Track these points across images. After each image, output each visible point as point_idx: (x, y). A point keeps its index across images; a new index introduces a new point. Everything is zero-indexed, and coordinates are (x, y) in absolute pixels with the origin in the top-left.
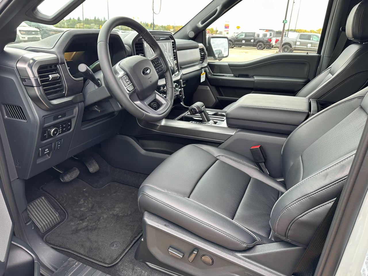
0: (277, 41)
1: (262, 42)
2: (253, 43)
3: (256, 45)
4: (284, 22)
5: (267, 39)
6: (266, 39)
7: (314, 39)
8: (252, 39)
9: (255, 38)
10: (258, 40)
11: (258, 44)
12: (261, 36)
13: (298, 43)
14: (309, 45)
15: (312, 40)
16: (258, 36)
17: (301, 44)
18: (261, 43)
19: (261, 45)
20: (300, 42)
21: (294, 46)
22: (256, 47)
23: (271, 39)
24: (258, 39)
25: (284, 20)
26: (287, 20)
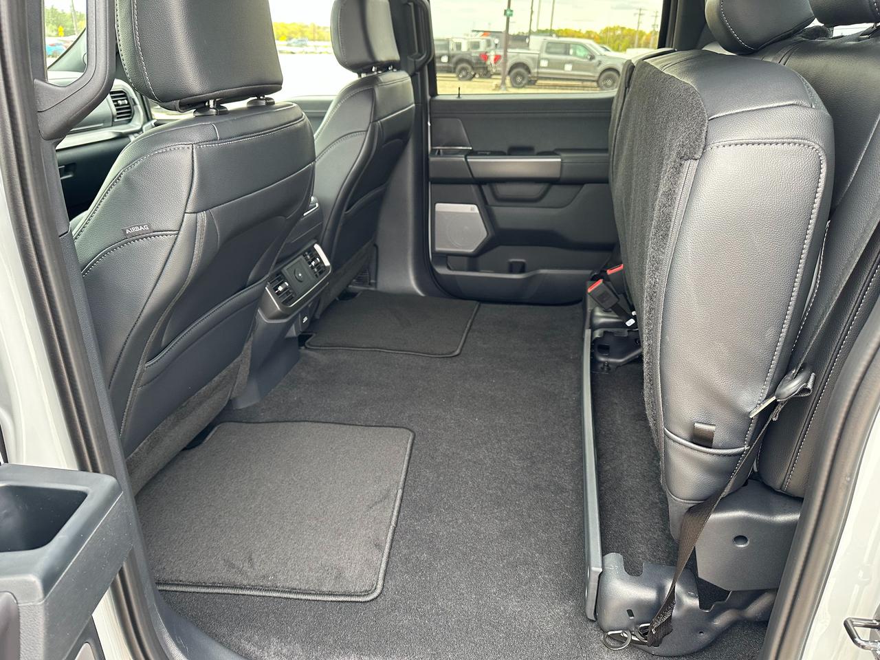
0: (497, 58)
1: (468, 62)
2: (446, 65)
3: (455, 68)
4: (508, 13)
5: (478, 55)
6: (475, 54)
7: (578, 53)
8: (443, 55)
9: (452, 52)
10: (459, 57)
11: (459, 67)
12: (464, 48)
13: (544, 63)
14: (568, 68)
15: (575, 54)
16: (459, 46)
17: (552, 65)
18: (464, 65)
19: (463, 69)
20: (548, 59)
21: (536, 70)
22: (454, 72)
23: (488, 54)
24: (459, 54)
25: (506, 8)
26: (511, 8)
